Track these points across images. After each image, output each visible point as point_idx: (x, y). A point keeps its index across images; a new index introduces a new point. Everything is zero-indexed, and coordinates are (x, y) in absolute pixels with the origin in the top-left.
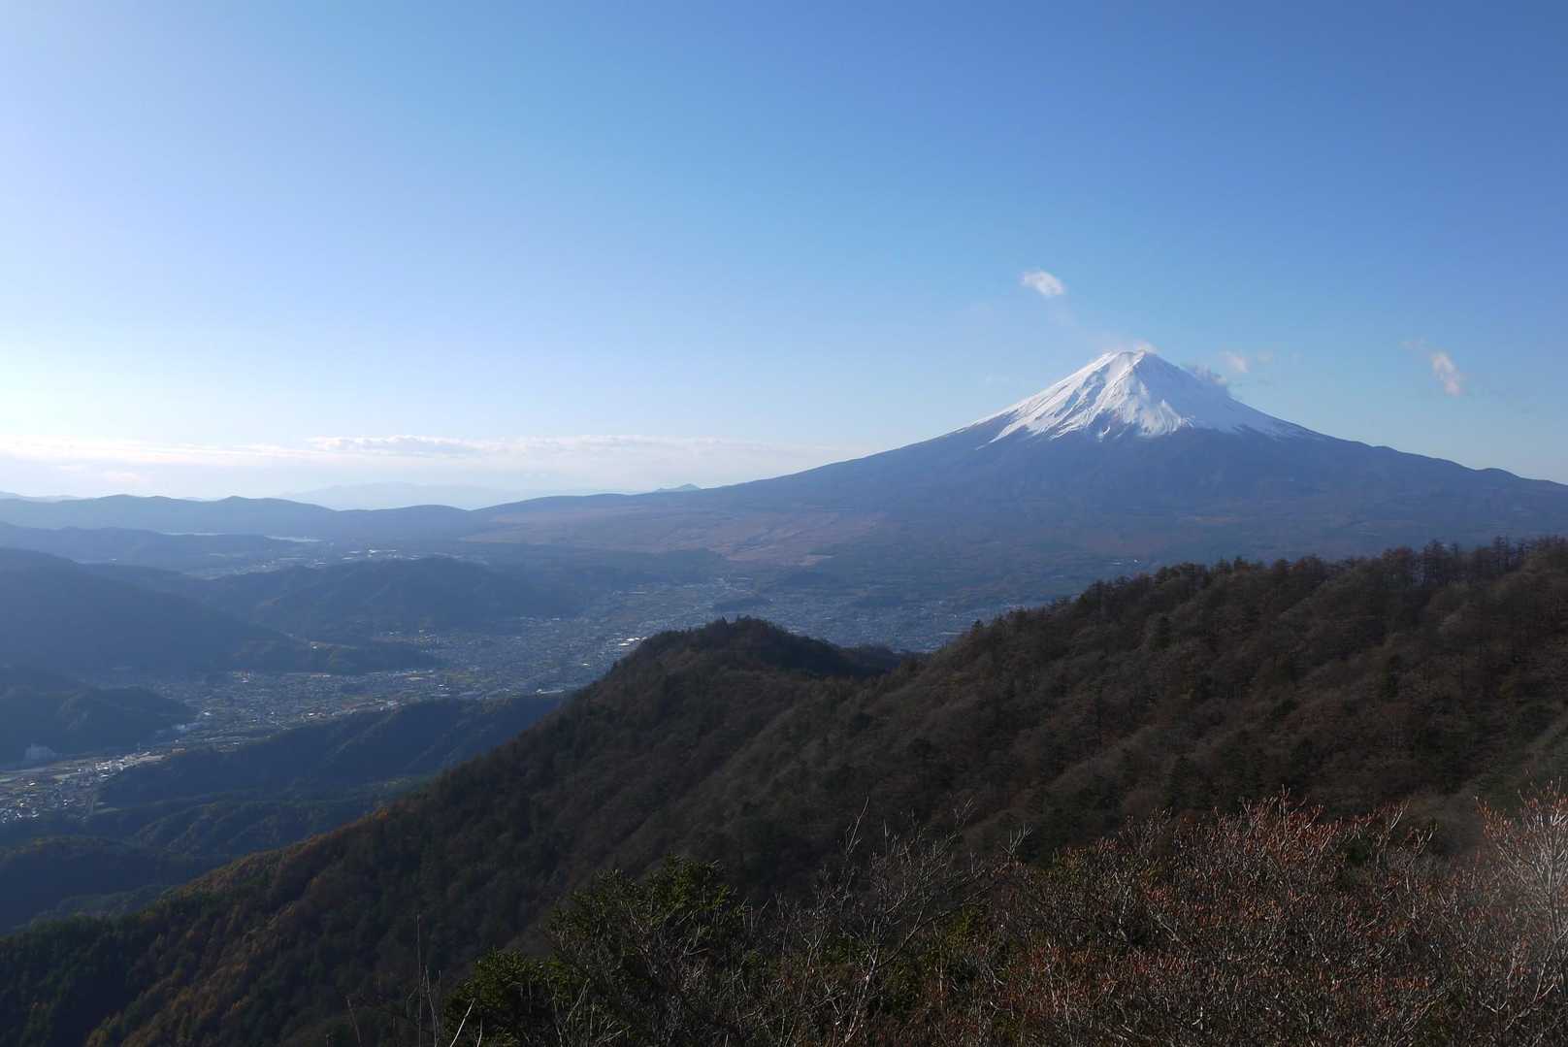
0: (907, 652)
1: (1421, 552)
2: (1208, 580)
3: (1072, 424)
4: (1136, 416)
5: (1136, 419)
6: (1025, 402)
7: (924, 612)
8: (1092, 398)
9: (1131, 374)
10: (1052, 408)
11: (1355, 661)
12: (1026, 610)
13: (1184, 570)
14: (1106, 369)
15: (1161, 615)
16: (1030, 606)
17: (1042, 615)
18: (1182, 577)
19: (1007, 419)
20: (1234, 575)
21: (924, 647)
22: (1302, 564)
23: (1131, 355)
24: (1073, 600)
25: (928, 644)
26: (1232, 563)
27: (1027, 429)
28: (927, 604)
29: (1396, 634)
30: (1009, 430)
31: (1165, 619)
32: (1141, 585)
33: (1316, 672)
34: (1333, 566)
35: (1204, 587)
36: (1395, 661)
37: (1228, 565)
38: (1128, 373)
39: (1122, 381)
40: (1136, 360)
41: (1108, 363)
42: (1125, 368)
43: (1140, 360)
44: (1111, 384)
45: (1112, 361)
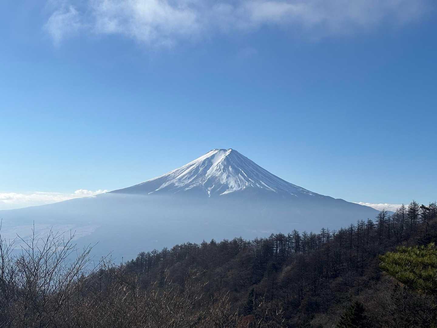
5: (226, 182)
9: (225, 160)
23: (225, 151)
30: (165, 185)
38: (223, 159)
39: (220, 163)
40: (228, 153)
41: (214, 154)
42: (222, 157)
43: (229, 153)
44: (215, 164)
45: (216, 153)
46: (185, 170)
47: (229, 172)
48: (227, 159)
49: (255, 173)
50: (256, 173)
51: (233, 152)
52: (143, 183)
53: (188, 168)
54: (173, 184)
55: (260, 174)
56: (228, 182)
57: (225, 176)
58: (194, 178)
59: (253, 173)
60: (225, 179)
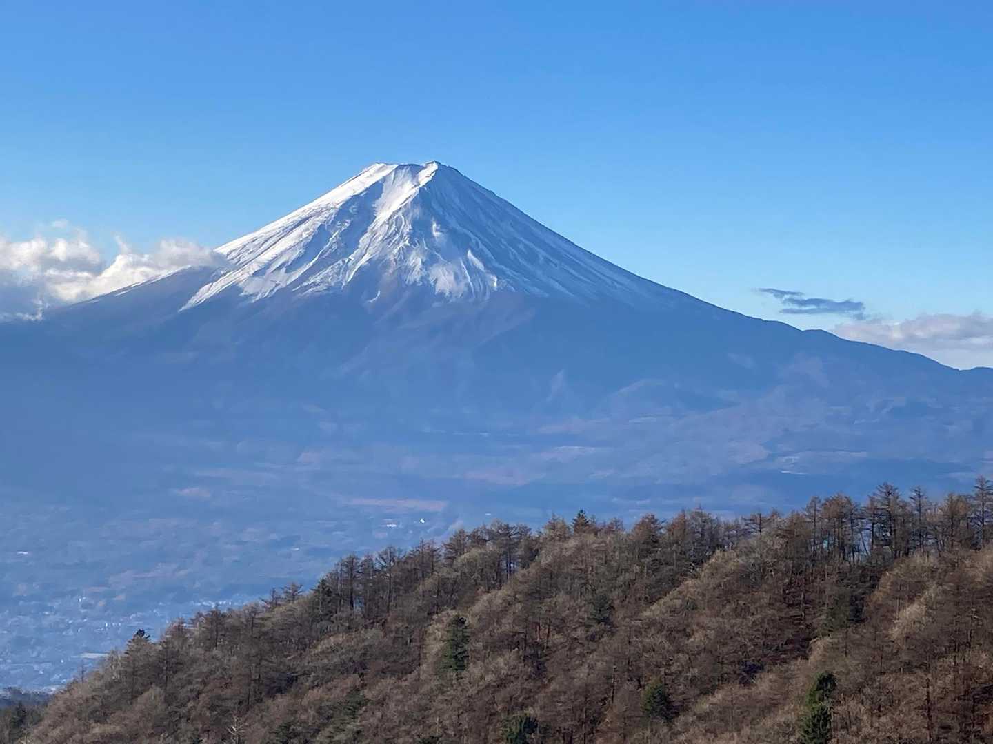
0: (16, 692)
1: (864, 503)
2: (532, 553)
3: (315, 284)
4: (424, 273)
5: (422, 278)
6: (236, 244)
7: (50, 619)
8: (349, 242)
9: (415, 201)
10: (282, 254)
11: (764, 684)
12: (224, 611)
13: (493, 536)
14: (375, 191)
15: (454, 613)
16: (236, 604)
17: (252, 619)
18: (490, 546)
19: (206, 275)
20: (572, 543)
21: (50, 684)
22: (682, 524)
23: (415, 169)
24: (307, 593)
25: (56, 677)
26: (570, 523)
27: (241, 290)
28: (56, 605)
29: (828, 639)
30: (207, 292)
31: (460, 621)
32: (422, 564)
33: (704, 705)
34: (728, 528)
35: (525, 566)
36: (826, 683)
37: (564, 527)
38: (410, 199)
39: (400, 214)
40: (425, 177)
41: (377, 183)
42: (403, 193)
43: (430, 178)
44: (382, 216)
45: (384, 179)
46: (275, 239)
47: (432, 247)
48: (424, 198)
49: (521, 246)
50: (526, 246)
51: (444, 172)
52: (129, 287)
53: (288, 231)
54: (234, 289)
55: (541, 251)
56: (430, 279)
57: (416, 260)
58: (308, 267)
59: (518, 249)
60: (418, 268)
